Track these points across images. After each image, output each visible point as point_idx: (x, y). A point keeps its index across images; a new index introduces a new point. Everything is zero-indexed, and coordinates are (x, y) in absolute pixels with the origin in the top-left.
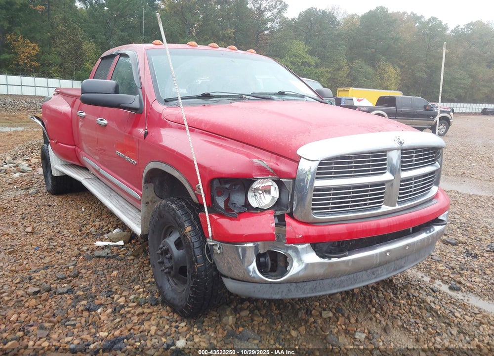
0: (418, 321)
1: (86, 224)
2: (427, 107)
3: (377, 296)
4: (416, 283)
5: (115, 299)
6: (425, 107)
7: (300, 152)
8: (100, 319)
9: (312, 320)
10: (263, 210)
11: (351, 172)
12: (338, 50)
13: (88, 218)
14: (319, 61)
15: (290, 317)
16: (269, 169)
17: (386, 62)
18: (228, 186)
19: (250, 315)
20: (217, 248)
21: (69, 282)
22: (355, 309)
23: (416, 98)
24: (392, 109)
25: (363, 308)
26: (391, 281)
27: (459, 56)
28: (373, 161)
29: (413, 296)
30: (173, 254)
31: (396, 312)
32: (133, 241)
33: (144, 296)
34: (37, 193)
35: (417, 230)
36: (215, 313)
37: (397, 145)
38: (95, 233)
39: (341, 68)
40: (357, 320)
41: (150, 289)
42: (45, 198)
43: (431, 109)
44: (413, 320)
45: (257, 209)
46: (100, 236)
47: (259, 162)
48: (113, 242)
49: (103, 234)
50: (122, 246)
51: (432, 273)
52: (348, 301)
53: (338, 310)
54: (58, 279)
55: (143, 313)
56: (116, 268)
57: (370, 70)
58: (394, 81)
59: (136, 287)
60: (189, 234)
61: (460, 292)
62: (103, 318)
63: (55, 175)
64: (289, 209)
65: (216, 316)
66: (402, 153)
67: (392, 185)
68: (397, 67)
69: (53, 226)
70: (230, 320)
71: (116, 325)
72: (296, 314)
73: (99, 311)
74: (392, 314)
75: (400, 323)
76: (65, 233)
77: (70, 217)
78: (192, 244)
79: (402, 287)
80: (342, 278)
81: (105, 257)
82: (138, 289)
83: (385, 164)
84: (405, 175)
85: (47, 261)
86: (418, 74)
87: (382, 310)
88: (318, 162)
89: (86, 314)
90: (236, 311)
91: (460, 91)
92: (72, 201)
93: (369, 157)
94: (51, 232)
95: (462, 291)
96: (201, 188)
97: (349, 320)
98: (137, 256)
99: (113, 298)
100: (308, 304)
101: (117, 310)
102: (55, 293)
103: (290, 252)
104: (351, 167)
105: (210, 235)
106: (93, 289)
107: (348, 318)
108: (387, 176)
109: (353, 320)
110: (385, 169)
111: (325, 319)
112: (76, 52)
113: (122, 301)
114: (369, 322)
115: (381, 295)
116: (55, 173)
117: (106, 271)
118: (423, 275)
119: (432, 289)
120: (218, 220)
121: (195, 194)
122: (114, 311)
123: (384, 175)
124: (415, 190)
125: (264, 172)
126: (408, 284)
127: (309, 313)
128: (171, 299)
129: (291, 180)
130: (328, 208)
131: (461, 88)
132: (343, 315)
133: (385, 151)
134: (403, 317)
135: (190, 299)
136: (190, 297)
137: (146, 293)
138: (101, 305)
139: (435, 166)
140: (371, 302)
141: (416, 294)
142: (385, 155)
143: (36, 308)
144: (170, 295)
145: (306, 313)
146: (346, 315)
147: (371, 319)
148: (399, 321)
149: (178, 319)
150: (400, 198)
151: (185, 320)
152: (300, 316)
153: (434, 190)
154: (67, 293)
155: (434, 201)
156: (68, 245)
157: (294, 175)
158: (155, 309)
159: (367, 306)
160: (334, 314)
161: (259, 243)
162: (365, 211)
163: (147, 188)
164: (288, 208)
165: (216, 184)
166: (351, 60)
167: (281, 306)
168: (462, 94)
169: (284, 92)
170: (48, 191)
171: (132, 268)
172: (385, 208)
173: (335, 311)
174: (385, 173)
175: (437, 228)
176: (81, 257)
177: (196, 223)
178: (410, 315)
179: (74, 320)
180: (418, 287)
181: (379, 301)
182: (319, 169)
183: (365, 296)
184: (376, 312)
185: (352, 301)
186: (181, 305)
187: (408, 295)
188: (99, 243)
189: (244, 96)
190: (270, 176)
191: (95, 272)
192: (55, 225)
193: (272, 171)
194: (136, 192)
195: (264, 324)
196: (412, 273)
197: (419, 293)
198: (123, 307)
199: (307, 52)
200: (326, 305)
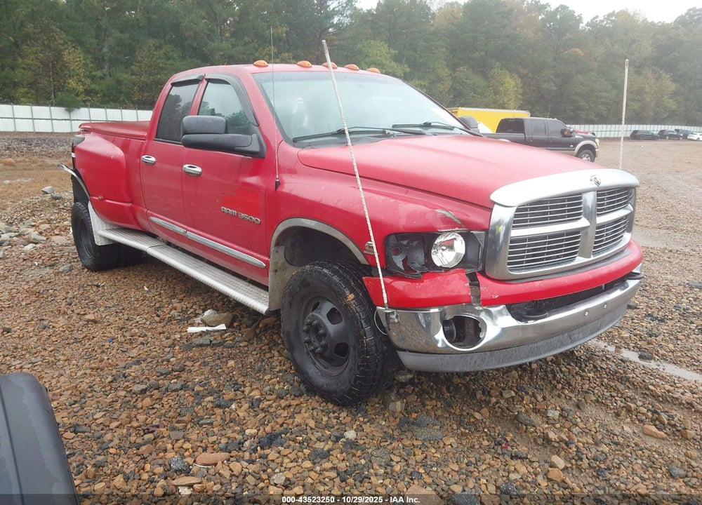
0: (614, 394)
1: (159, 307)
2: (566, 133)
3: (561, 370)
4: (601, 353)
5: (246, 393)
6: (563, 132)
7: (493, 197)
8: (238, 416)
9: (494, 400)
10: (447, 269)
11: (546, 219)
12: (434, 53)
13: (160, 299)
14: (408, 70)
15: (465, 399)
16: (456, 220)
17: (501, 70)
18: (405, 242)
19: (419, 400)
20: (394, 316)
21: (178, 377)
22: (537, 386)
23: (551, 121)
24: (520, 136)
25: (546, 385)
26: (572, 352)
27: (599, 59)
28: (569, 205)
29: (601, 368)
30: (327, 329)
31: (587, 386)
32: (235, 324)
33: (281, 386)
34: (70, 270)
35: (609, 287)
36: (377, 400)
37: (594, 186)
38: (179, 318)
39: (440, 80)
40: (544, 398)
41: (284, 378)
42: (86, 277)
43: (570, 134)
44: (608, 394)
45: (441, 268)
46: (188, 320)
47: (444, 212)
48: (209, 326)
49: (189, 318)
50: (225, 331)
51: (616, 341)
52: (526, 378)
53: (519, 389)
54: (162, 374)
55: (290, 406)
56: (230, 357)
57: (480, 81)
58: (512, 96)
59: (267, 377)
60: (352, 302)
61: (652, 361)
62: (241, 415)
63: (99, 244)
64: (481, 267)
65: (378, 403)
66: (598, 195)
67: (587, 233)
68: (516, 76)
69: (117, 312)
70: (398, 406)
71: (263, 420)
72: (473, 395)
73: (233, 406)
74: (582, 388)
75: (594, 398)
76: (138, 320)
77: (133, 299)
78: (357, 314)
79: (586, 359)
80: (539, 344)
81: (207, 345)
82: (270, 380)
83: (580, 209)
84: (601, 220)
85: (135, 355)
86: (545, 86)
87: (570, 385)
88: (515, 208)
89: (219, 411)
90: (400, 396)
91: (602, 107)
92: (124, 278)
93: (564, 201)
94: (117, 319)
95: (654, 359)
96: (374, 246)
97: (536, 398)
98: (249, 341)
99: (243, 392)
100: (483, 384)
101: (255, 404)
102: (167, 390)
103: (483, 316)
104: (546, 213)
105: (386, 301)
106: (213, 383)
107: (534, 395)
108: (583, 222)
109: (540, 398)
110: (580, 214)
111: (507, 399)
112: (53, 65)
113: (256, 394)
114: (558, 399)
115: (564, 369)
116: (99, 242)
117: (218, 362)
118: (606, 344)
119: (622, 360)
120: (393, 284)
121: (364, 254)
122: (252, 406)
123: (579, 221)
124: (607, 239)
125: (450, 223)
126: (591, 355)
127: (487, 393)
128: (323, 385)
129: (484, 232)
130: (522, 262)
131: (602, 103)
132: (527, 393)
133: (581, 194)
134: (596, 391)
135: (355, 381)
136: (357, 379)
137: (282, 384)
138: (232, 400)
139: (628, 209)
140: (554, 377)
141: (605, 366)
142: (580, 198)
143: (153, 408)
144: (321, 380)
145: (483, 393)
146: (530, 393)
147: (559, 396)
148: (592, 395)
149: (334, 409)
150: (595, 248)
151: (344, 409)
152: (478, 397)
153: (627, 237)
154: (181, 389)
155: (627, 252)
156: (149, 334)
157: (487, 226)
158: (302, 400)
159: (550, 383)
160: (516, 393)
161: (446, 307)
162: (559, 264)
163: (277, 252)
164: (478, 266)
165: (392, 240)
166: (454, 67)
167: (452, 388)
168: (604, 112)
169: (430, 124)
170: (85, 266)
171: (250, 357)
172: (579, 260)
173: (517, 389)
174: (580, 219)
175: (632, 283)
176: (177, 347)
177: (358, 290)
178: (603, 388)
179: (207, 418)
180: (604, 358)
181: (564, 375)
182: (516, 216)
183: (546, 371)
184: (563, 388)
185: (531, 378)
186: (342, 390)
187: (595, 367)
188: (191, 330)
189: (387, 131)
190: (457, 229)
191: (205, 364)
192: (118, 311)
193: (460, 223)
194: (258, 258)
195: (439, 408)
196: (594, 343)
197: (607, 364)
198: (260, 401)
199: (391, 57)
200: (504, 383)
